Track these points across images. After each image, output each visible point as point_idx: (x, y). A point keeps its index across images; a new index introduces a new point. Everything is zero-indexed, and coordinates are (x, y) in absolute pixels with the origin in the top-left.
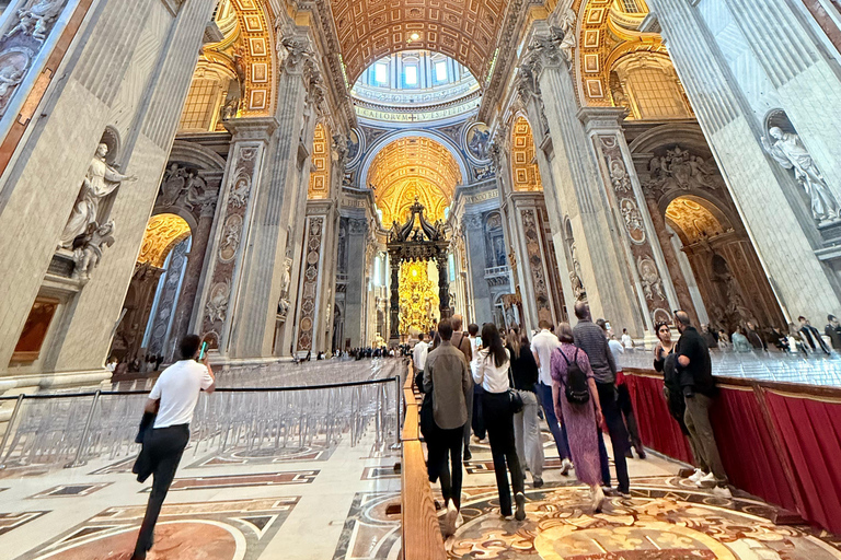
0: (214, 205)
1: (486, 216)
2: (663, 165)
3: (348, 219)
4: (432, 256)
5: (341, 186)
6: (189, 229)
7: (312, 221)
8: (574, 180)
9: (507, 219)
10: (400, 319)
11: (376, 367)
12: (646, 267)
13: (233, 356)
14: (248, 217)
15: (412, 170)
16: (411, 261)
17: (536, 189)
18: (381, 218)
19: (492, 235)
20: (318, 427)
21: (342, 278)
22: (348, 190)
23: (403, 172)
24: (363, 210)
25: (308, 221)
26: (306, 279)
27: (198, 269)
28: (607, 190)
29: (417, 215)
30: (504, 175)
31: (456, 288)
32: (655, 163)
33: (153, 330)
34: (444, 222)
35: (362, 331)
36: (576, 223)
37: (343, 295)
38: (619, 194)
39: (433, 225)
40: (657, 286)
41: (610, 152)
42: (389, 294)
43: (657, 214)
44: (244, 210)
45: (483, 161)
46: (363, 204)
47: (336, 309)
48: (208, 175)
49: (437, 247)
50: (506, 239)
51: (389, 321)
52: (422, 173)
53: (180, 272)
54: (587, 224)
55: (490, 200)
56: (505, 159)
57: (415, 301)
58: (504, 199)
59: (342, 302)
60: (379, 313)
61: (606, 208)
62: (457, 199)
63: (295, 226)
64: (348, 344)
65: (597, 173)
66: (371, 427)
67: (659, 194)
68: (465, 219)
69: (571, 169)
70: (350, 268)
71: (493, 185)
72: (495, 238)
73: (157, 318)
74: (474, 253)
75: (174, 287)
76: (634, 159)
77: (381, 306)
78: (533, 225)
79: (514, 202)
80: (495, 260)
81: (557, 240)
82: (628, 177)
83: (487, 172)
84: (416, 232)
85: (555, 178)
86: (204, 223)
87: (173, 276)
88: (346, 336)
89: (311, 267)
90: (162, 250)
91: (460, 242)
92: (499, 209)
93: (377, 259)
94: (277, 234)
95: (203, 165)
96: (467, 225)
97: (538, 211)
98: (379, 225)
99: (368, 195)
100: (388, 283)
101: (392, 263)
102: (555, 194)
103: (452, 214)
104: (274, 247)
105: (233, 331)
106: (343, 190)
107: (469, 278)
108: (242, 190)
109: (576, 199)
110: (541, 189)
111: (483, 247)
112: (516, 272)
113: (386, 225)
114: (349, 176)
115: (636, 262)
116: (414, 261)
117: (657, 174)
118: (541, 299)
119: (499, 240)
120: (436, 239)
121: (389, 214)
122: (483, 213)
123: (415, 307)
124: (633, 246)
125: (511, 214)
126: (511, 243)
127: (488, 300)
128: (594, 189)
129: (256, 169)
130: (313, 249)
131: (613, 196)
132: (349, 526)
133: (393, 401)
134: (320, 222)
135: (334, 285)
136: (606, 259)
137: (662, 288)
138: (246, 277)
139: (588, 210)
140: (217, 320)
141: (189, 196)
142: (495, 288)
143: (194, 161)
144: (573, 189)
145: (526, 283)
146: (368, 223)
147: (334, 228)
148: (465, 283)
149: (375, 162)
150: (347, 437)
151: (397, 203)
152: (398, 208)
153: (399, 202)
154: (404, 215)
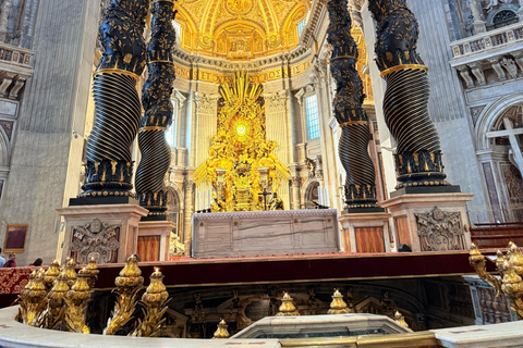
100: (191, 142)
121: (197, 31)
151: (211, 15)
152: (212, 24)
153: (215, 14)
154: (224, 38)
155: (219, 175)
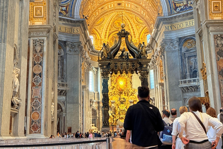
1: (182, 40)
3: (65, 42)
4: (136, 70)
5: (58, 16)
7: (35, 42)
9: (201, 42)
10: (110, 115)
15: (119, 4)
16: (119, 74)
18: (93, 42)
19: (187, 55)
21: (63, 85)
22: (64, 20)
23: (112, 6)
24: (78, 35)
25: (31, 42)
26: (33, 85)
29: (123, 39)
31: (155, 94)
34: (146, 44)
35: (80, 122)
37: (64, 97)
39: (137, 46)
42: (101, 97)
46: (77, 30)
47: (59, 107)
49: (140, 64)
50: (199, 58)
51: (101, 117)
55: (187, 27)
57: (122, 103)
58: (200, 26)
59: (64, 103)
60: (94, 112)
62: (158, 27)
63: (20, 44)
64: (70, 130)
68: (165, 42)
70: (69, 78)
71: (190, 16)
72: (189, 57)
74: (171, 68)
77: (95, 106)
79: (208, 28)
80: (188, 74)
83: (185, 5)
84: (123, 52)
88: (68, 125)
89: (37, 76)
91: (159, 60)
92: (194, 35)
93: (91, 73)
96: (166, 47)
98: (91, 47)
99: (82, 23)
100: (100, 89)
101: (103, 74)
103: (153, 39)
107: (166, 87)
111: (179, 64)
112: (206, 81)
114: (64, 8)
116: (121, 73)
119: (192, 59)
120: (139, 57)
121: (100, 38)
122: (180, 39)
126: (203, 60)
127: (181, 102)
130: (37, 63)
134: (41, 43)
142: (187, 94)
145: (214, 89)
146: (83, 45)
147: (54, 47)
148: (163, 91)
151: (106, 30)
152: (107, 34)
153: (108, 30)
154: (113, 40)
155: (113, 103)
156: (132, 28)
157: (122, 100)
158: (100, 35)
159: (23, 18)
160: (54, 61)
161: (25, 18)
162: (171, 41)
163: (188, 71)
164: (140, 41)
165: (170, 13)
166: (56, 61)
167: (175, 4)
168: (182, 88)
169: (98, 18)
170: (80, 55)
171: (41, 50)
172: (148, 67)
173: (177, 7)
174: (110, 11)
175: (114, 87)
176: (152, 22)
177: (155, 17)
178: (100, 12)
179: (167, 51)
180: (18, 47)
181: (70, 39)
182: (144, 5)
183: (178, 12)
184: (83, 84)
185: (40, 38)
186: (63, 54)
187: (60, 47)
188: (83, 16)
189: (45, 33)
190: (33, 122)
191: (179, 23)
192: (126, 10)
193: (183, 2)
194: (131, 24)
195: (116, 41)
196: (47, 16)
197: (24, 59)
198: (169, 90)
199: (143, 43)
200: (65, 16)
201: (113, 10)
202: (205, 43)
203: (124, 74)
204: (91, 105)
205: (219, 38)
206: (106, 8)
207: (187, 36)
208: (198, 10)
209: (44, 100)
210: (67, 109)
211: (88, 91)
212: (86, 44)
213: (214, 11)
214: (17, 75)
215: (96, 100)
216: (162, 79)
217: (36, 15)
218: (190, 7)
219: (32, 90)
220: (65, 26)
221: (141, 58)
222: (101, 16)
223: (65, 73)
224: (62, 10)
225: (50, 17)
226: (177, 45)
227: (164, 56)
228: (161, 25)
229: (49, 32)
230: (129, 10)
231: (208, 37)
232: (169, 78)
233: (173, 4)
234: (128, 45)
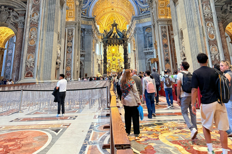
0: (24, 23)
1: (145, 28)
2: (229, 8)
3: (84, 29)
4: (121, 44)
5: (81, 16)
6: (14, 33)
7: (69, 30)
8: (186, 14)
9: (154, 30)
10: (107, 67)
11: (98, 83)
12: (213, 49)
13: (39, 79)
14: (39, 28)
15: (113, 9)
16: (112, 45)
17: (168, 18)
18: (99, 29)
19: (147, 36)
20: (76, 103)
21: (83, 52)
22: (84, 17)
23: (109, 10)
24: (91, 25)
25: (67, 30)
26: (67, 52)
27: (21, 48)
28: (201, 18)
29: (115, 27)
30: (154, 11)
31: (131, 55)
32: (225, 7)
33: (5, 71)
34: (126, 30)
35: (92, 71)
36: (185, 32)
37: (83, 58)
38: (206, 20)
39: (121, 31)
40: (217, 56)
41: (205, 2)
42: (103, 58)
43: (222, 29)
44: (37, 25)
45: (145, 6)
46: (91, 23)
47: (81, 63)
48: (19, 11)
49: (123, 40)
50: (153, 37)
51: (103, 68)
52: (117, 10)
53: (12, 49)
54: (190, 32)
55: (147, 21)
56: (155, 5)
57: (114, 60)
58: (154, 21)
59: (83, 61)
60: (99, 65)
61: (200, 26)
62: (132, 21)
63: (61, 32)
64: (86, 75)
65: (197, 11)
66: (97, 103)
67: (224, 20)
68: (136, 29)
69: (185, 9)
70: (86, 48)
71: (149, 16)
72: (148, 37)
73: (6, 66)
74: (139, 42)
75: (11, 55)
76: (215, 5)
77: (99, 62)
78: (166, 32)
79: (158, 23)
80: (148, 45)
81: (176, 38)
82: (212, 13)
83: (147, 10)
84: (114, 34)
85: (178, 13)
86: (20, 31)
87: (10, 51)
88: (85, 73)
89: (69, 48)
90: (3, 41)
91: (133, 38)
92: (151, 26)
93: (97, 45)
94: (53, 35)
95: (16, 6)
96: (137, 32)
97: (168, 27)
98: (98, 31)
99: (93, 19)
100: (102, 53)
101: (104, 46)
102: (177, 20)
103: (130, 27)
104: (53, 40)
105: (38, 71)
106: (82, 17)
107: (137, 52)
108: (36, 17)
109: (186, 22)
110: (171, 18)
111: (143, 40)
112: (157, 50)
113: (101, 31)
114: (84, 11)
115: (209, 47)
116: (113, 45)
117: (225, 12)
118: (167, 61)
119: (150, 37)
121: (103, 27)
122: (144, 27)
123: (114, 63)
124: (209, 41)
125: (156, 27)
126: (155, 39)
127: (144, 60)
128: (195, 18)
129: (41, 8)
130: (70, 41)
131: (203, 21)
132: (90, 132)
133: (105, 94)
134: (72, 30)
135: (79, 55)
136: (197, 46)
137: (219, 57)
138: (41, 51)
139: (191, 26)
140: (31, 67)
141: (12, 19)
142: (147, 56)
143: (12, 5)
144: (185, 18)
145: (161, 54)
146: (93, 31)
147: (79, 32)
148: (135, 54)
149: (96, 6)
150: (87, 106)
151: (106, 23)
152: (106, 25)
153: (107, 22)
154: (109, 27)
155: (109, 60)
156: (119, 21)
157: (114, 59)
158: (102, 25)
159: (63, 18)
160: (78, 40)
161: (64, 18)
162: (139, 29)
163: (148, 44)
164: (123, 28)
165: (139, 14)
166: (80, 39)
167: (141, 9)
168: (145, 53)
169: (102, 16)
170: (92, 36)
171: (72, 34)
172: (128, 42)
173: (142, 11)
174: (108, 13)
175: (109, 52)
176: (129, 18)
177: (131, 16)
178: (103, 13)
179: (137, 34)
180: (60, 33)
181: (87, 28)
182: (125, 10)
183: (143, 14)
184: (93, 51)
185: (71, 28)
186: (83, 35)
187: (82, 31)
188: (94, 15)
189: (74, 25)
190: (67, 72)
191: (143, 19)
192: (116, 12)
193: (145, 9)
194: (119, 19)
195: (111, 29)
196: (75, 16)
197: (63, 39)
198: (138, 54)
199: (125, 30)
200: (84, 15)
201: (109, 12)
202: (156, 30)
203: (115, 45)
204: (97, 62)
205: (163, 28)
206: (106, 11)
207: (147, 26)
208: (153, 13)
209: (73, 60)
210: (85, 64)
211: (96, 54)
212: (95, 30)
213: (161, 14)
214: (59, 48)
215: (100, 59)
216: (134, 48)
217: (69, 16)
218: (149, 11)
219: (67, 55)
220: (84, 21)
221: (123, 37)
222: (103, 15)
223: (84, 45)
224: (83, 12)
225: (77, 17)
226: (142, 31)
227: (136, 36)
228: (134, 20)
229: (76, 25)
230: (117, 12)
231: (158, 27)
232: (138, 48)
233: (140, 10)
234: (117, 31)
